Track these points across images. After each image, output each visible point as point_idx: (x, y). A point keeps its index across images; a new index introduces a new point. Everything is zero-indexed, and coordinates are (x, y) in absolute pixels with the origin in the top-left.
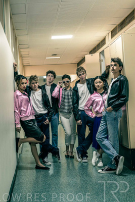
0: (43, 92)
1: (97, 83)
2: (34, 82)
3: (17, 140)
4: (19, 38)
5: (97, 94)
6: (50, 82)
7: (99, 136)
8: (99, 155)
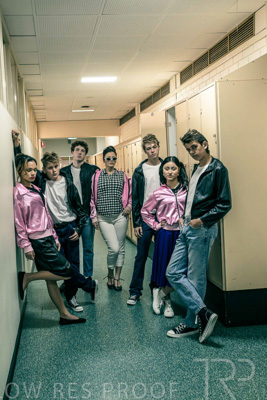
0: (67, 183)
1: (168, 169)
2: (52, 165)
3: (21, 275)
4: (26, 79)
5: (165, 190)
6: (79, 162)
7: (171, 269)
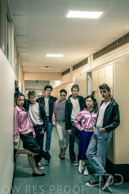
1: (88, 101)
2: (32, 97)
5: (86, 111)
7: (89, 152)
8: (84, 163)
